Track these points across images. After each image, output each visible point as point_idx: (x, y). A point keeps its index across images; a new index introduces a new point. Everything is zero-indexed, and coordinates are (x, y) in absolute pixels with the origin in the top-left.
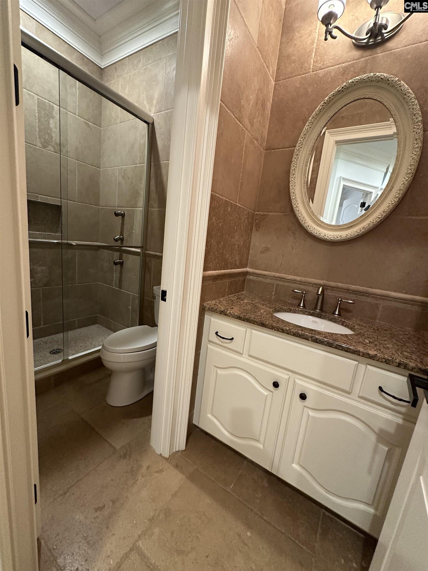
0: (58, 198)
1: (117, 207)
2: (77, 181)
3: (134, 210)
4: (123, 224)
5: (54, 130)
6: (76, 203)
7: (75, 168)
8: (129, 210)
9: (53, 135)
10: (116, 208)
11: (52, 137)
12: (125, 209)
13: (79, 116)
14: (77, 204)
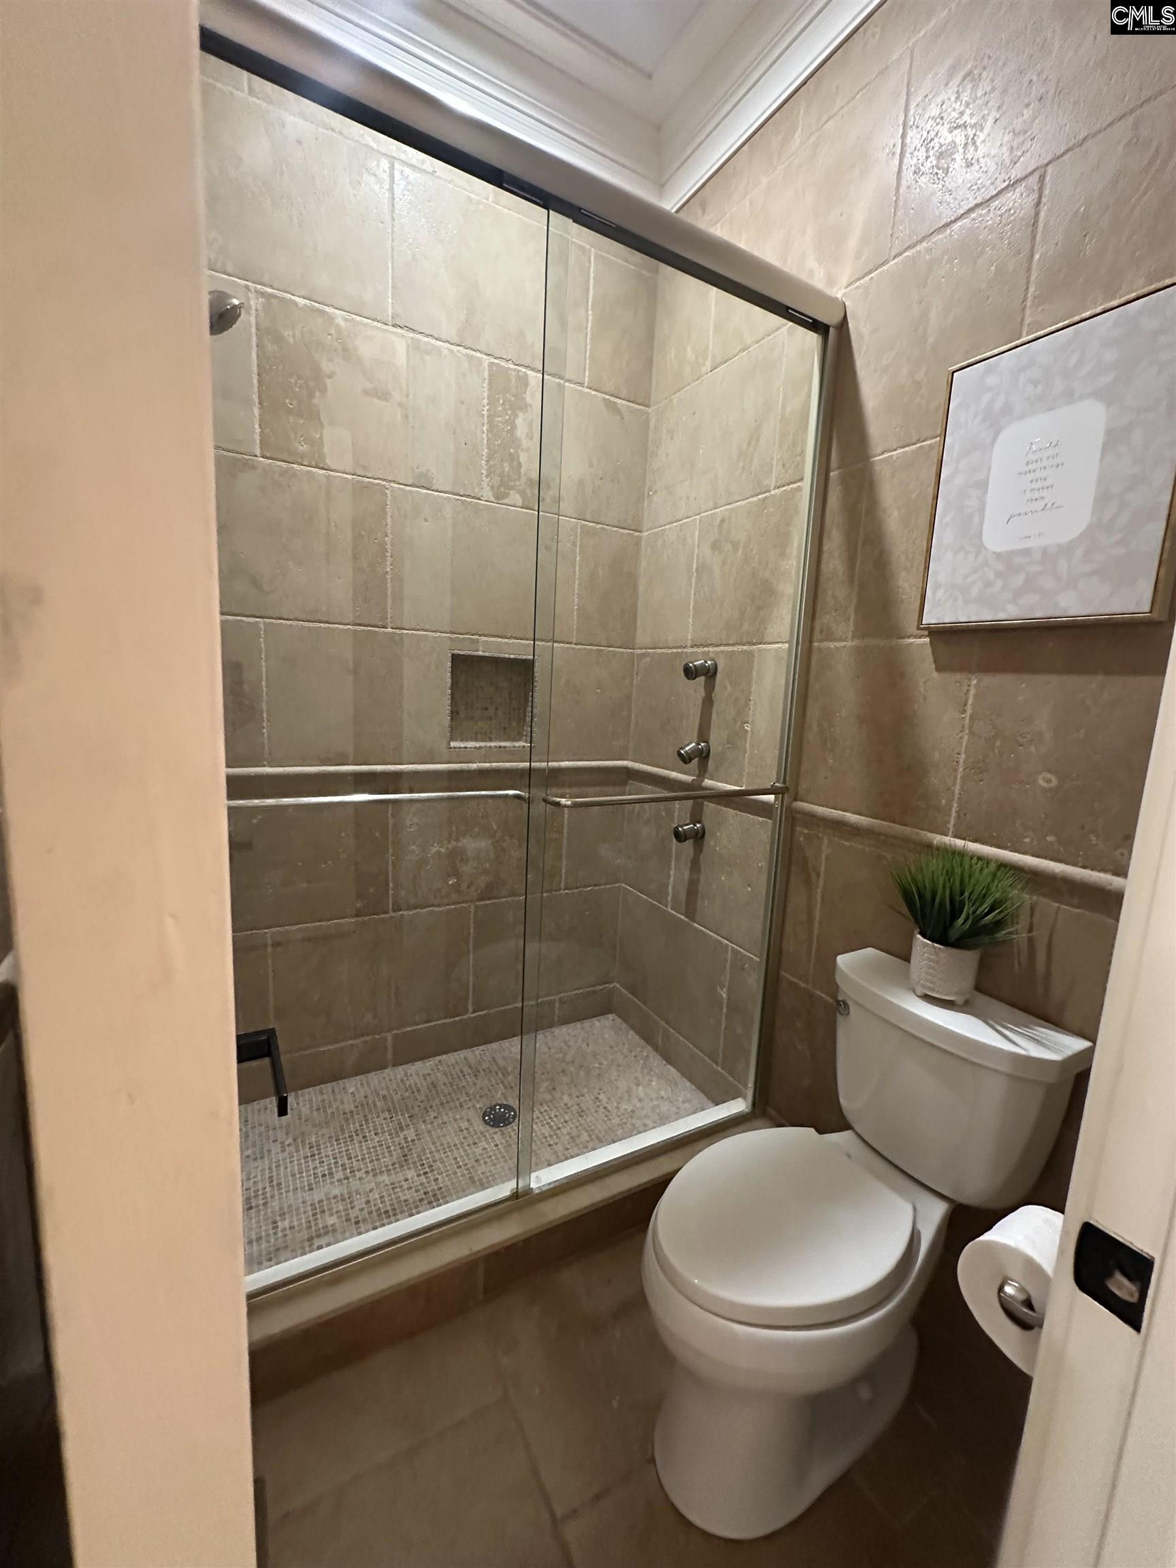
0: (527, 639)
1: (692, 647)
2: (577, 582)
3: (750, 654)
4: (708, 702)
5: (525, 443)
6: (573, 646)
7: (574, 544)
8: (733, 652)
9: (523, 458)
10: (685, 650)
11: (520, 465)
12: (716, 653)
13: (590, 389)
14: (573, 648)
